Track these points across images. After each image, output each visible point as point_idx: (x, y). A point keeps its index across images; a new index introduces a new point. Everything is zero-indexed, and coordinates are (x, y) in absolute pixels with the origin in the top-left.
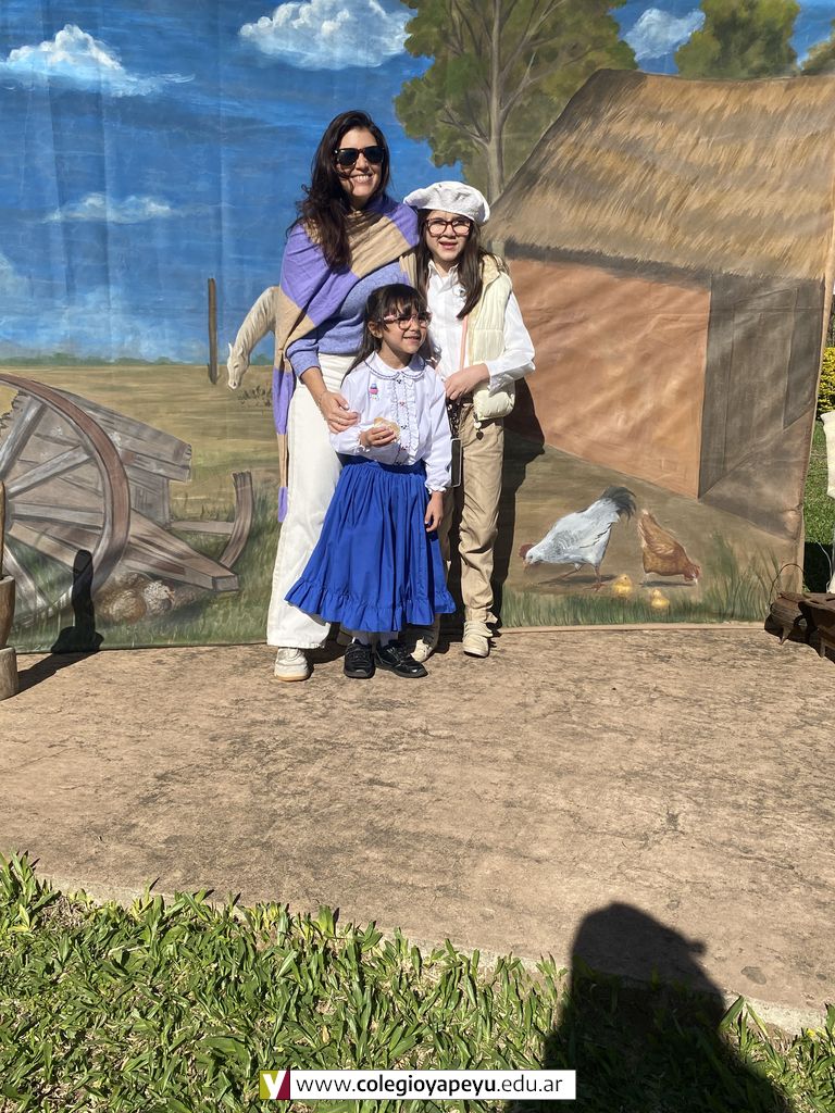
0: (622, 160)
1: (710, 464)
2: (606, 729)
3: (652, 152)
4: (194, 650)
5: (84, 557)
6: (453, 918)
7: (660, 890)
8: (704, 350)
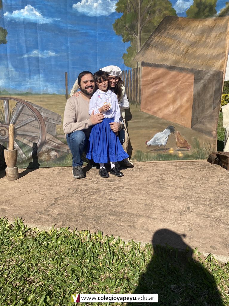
0: (172, 40)
1: (194, 119)
2: (169, 186)
3: (179, 38)
4: (63, 168)
5: (35, 144)
6: (133, 233)
7: (186, 226)
8: (193, 89)
